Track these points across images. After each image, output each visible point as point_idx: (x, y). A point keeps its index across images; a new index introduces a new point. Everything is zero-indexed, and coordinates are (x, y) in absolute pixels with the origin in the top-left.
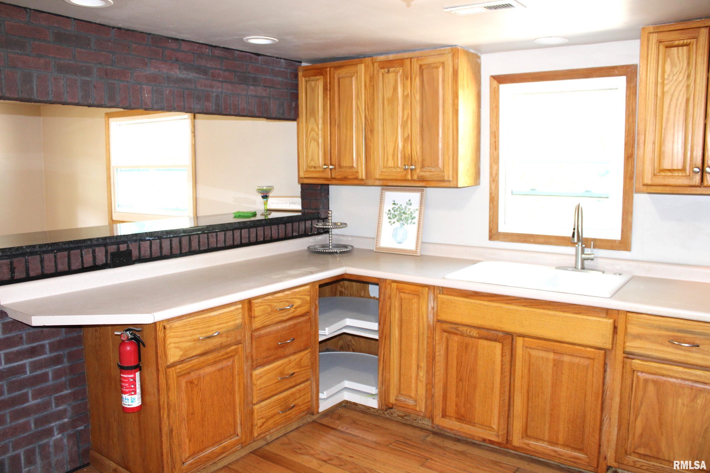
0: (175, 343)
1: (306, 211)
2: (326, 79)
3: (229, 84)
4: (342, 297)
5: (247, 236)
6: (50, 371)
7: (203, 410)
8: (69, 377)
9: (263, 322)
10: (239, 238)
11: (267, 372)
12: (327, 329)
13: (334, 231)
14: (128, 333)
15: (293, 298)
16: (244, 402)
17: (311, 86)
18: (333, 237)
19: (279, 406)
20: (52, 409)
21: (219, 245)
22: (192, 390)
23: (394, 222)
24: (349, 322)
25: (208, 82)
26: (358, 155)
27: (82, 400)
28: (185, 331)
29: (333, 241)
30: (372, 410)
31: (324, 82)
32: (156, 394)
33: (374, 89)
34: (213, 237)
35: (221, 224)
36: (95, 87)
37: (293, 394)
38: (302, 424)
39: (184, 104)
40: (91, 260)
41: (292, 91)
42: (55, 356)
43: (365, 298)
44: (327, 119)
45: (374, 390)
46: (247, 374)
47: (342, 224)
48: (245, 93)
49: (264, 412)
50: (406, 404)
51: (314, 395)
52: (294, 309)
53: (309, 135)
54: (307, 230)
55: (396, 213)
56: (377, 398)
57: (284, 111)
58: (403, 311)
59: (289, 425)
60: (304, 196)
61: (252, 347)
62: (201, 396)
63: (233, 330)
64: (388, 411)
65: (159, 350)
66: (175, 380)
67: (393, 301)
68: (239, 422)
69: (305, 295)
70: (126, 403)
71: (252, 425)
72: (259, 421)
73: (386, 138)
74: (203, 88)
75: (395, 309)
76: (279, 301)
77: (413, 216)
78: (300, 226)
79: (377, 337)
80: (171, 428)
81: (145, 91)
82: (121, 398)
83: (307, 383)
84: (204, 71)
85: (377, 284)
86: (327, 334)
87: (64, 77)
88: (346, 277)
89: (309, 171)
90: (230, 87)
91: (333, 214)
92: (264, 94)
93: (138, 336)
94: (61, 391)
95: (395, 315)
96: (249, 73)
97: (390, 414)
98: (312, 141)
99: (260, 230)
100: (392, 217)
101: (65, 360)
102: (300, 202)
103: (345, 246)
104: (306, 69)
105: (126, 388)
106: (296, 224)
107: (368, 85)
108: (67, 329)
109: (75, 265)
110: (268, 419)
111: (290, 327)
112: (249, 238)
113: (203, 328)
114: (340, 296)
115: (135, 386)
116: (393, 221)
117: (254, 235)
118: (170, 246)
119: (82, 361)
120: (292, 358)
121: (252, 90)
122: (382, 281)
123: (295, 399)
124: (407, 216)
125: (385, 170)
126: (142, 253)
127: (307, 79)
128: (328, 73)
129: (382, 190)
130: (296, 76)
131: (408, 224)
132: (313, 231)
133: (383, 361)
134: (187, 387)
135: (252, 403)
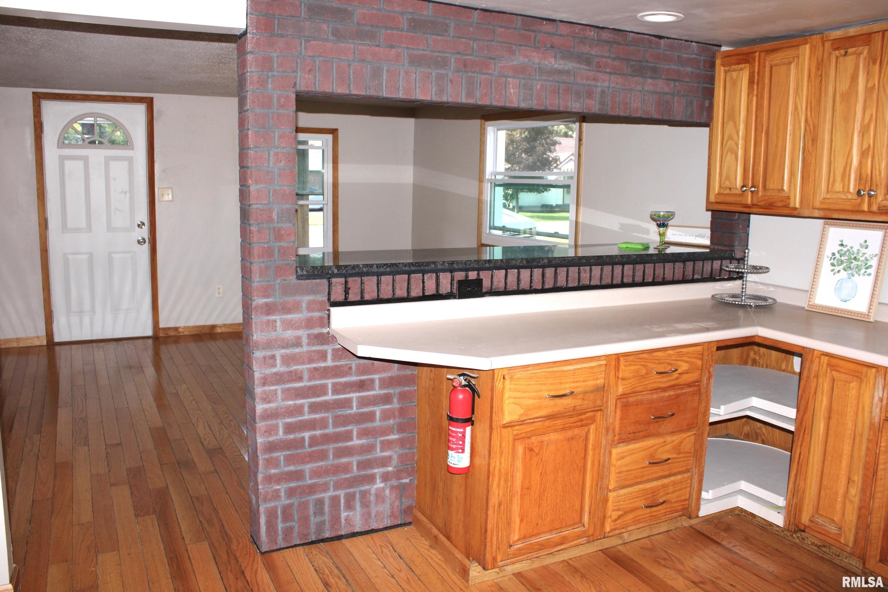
0: (515, 398)
1: (716, 247)
2: (754, 67)
3: (619, 76)
4: (754, 367)
5: (631, 273)
6: (378, 410)
7: (543, 486)
8: (398, 420)
9: (633, 387)
10: (620, 275)
11: (632, 452)
12: (722, 407)
13: (751, 277)
14: (462, 378)
15: (677, 360)
16: (597, 485)
17: (731, 78)
18: (748, 284)
19: (643, 498)
20: (376, 453)
21: (592, 283)
22: (531, 459)
23: (839, 271)
24: (756, 402)
25: (591, 74)
26: (792, 174)
27: (409, 449)
28: (529, 385)
29: (747, 289)
30: (775, 528)
31: (750, 74)
32: (487, 457)
33: (821, 80)
34: (585, 272)
35: (597, 256)
36: (451, 82)
37: (664, 486)
38: (673, 528)
39: (559, 101)
40: (434, 286)
41: (705, 85)
42: (385, 394)
43: (787, 372)
44: (751, 123)
45: (781, 501)
46: (605, 450)
47: (762, 268)
48: (639, 88)
49: (622, 503)
50: (825, 530)
51: (695, 491)
52: (677, 375)
53: (726, 145)
54: (714, 273)
55: (843, 258)
56: (783, 511)
57: (692, 112)
58: (834, 396)
59: (657, 525)
60: (714, 227)
61: (615, 417)
62: (541, 468)
63: (592, 392)
64: (799, 535)
65: (494, 403)
66: (511, 444)
67: (820, 380)
68: (587, 508)
69: (695, 358)
70: (451, 462)
71: (604, 517)
72: (614, 513)
73: (835, 151)
74: (585, 81)
75: (822, 394)
76: (657, 362)
77: (869, 264)
78: (705, 266)
79: (792, 428)
80: (500, 500)
81: (511, 86)
82: (447, 454)
83: (686, 475)
84: (587, 60)
85: (800, 355)
86: (722, 413)
87: (416, 70)
88: (757, 340)
89: (722, 194)
90: (619, 80)
91: (750, 253)
92: (666, 89)
93: (474, 383)
94: (387, 435)
95: (823, 402)
96: (647, 61)
97: (800, 538)
98: (729, 153)
99: (649, 268)
100: (836, 264)
101: (395, 400)
102: (709, 236)
103: (765, 299)
104: (727, 55)
105: (454, 444)
106: (699, 264)
107: (813, 75)
108: (400, 365)
109: (416, 292)
110: (626, 513)
111: (669, 398)
112: (634, 276)
113: (552, 384)
114: (752, 365)
115: (464, 442)
116: (837, 269)
117: (641, 274)
118: (530, 278)
119: (413, 404)
120: (669, 439)
121: (649, 84)
122: (808, 351)
123: (667, 494)
124: (859, 263)
125: (828, 196)
126: (495, 284)
127: (727, 68)
128: (757, 59)
129: (825, 224)
130: (712, 65)
131: (859, 275)
132: (722, 274)
133: (798, 462)
134: (525, 454)
135: (608, 488)
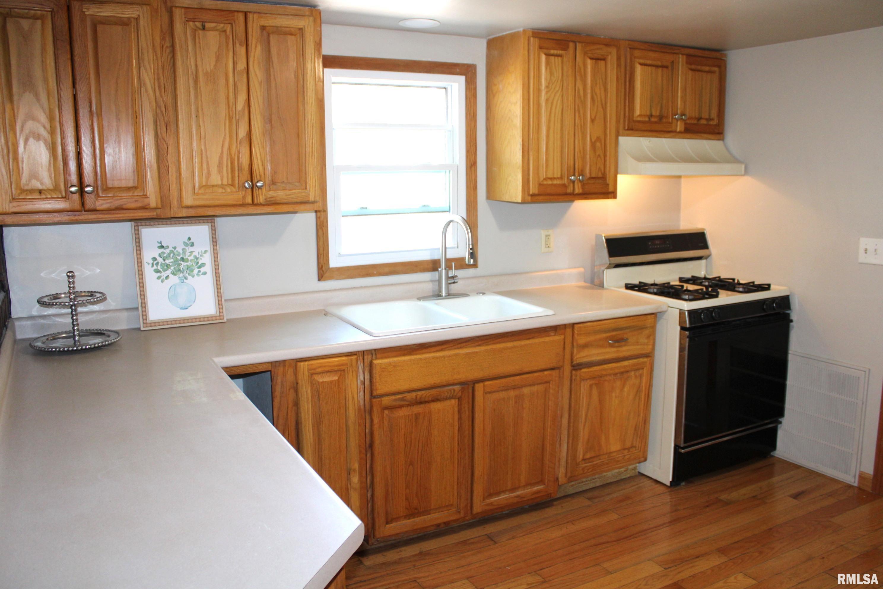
23: (167, 277)
47: (92, 294)
55: (167, 262)
73: (205, 138)
77: (201, 262)
100: (161, 270)
116: (164, 275)
122: (277, 364)
124: (189, 263)
125: (202, 191)
129: (135, 227)
131: (193, 276)
